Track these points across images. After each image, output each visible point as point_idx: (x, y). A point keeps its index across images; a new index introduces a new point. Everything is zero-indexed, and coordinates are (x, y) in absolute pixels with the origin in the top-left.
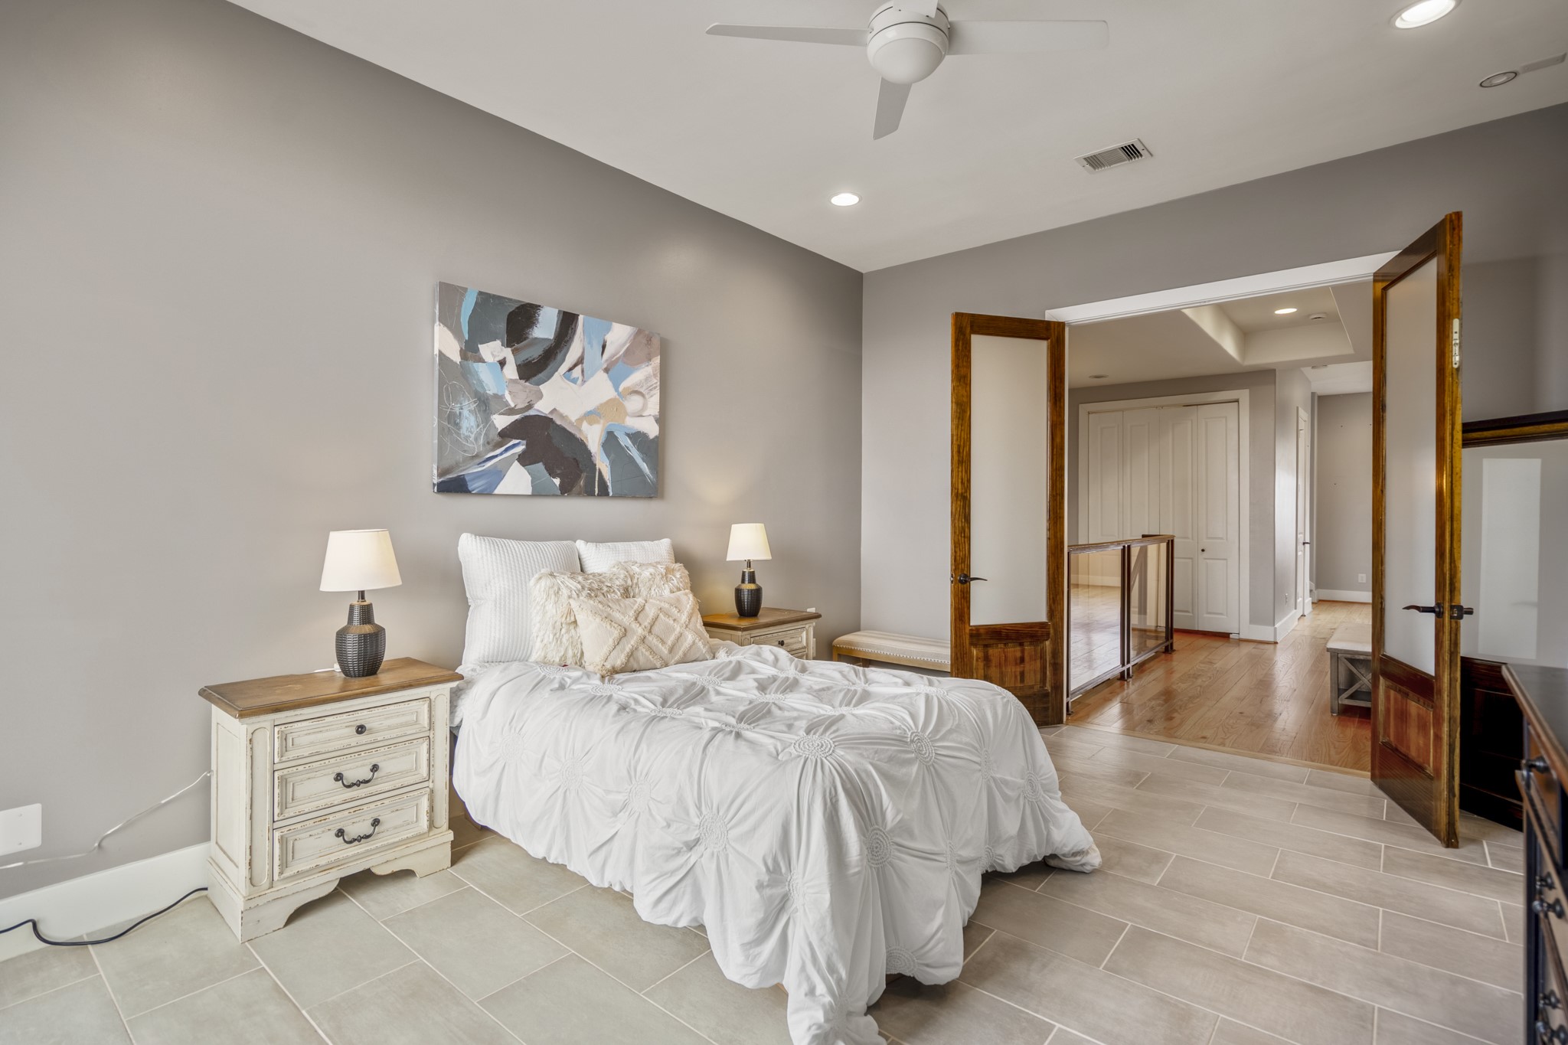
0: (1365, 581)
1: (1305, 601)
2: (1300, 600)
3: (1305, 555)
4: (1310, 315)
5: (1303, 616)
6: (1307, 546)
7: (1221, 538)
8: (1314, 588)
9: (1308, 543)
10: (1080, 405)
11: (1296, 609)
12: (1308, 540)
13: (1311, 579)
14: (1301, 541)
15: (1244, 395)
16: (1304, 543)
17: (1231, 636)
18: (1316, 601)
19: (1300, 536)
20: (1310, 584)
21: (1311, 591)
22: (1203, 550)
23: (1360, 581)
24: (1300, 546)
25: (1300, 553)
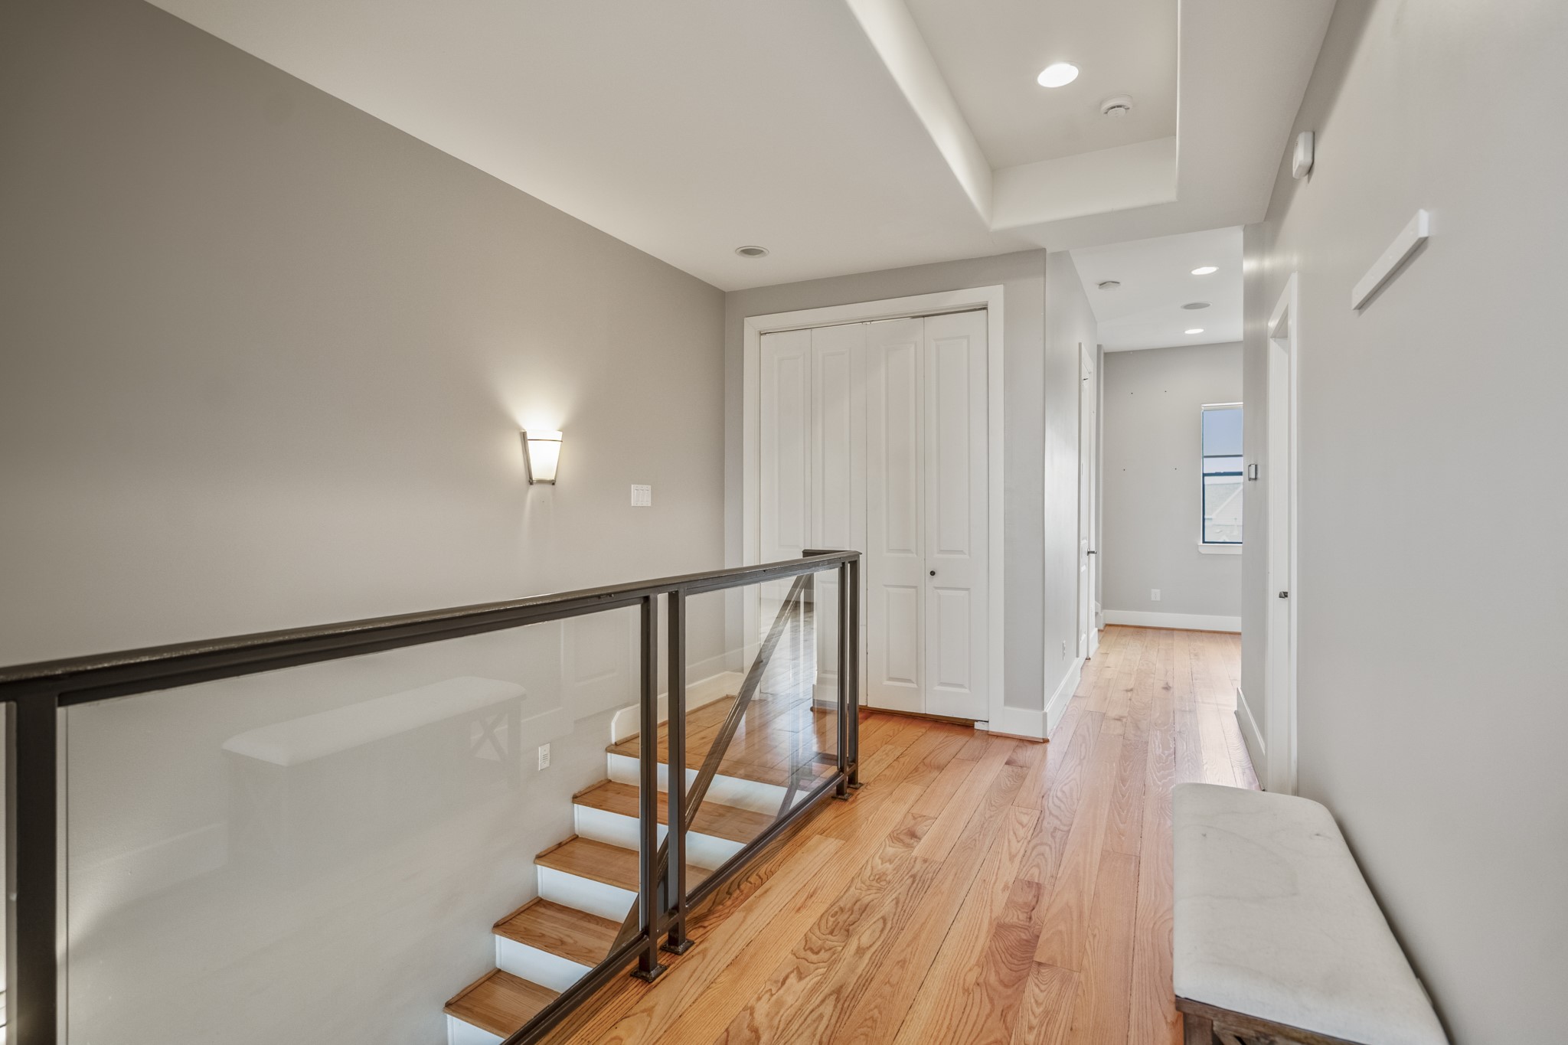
0: (1158, 599)
1: (1090, 637)
2: (1083, 637)
3: (1090, 568)
4: (1101, 103)
5: (1088, 659)
6: (1093, 556)
7: (961, 552)
8: (1099, 611)
9: (1093, 552)
10: (746, 320)
11: (1077, 656)
12: (1093, 549)
13: (1097, 599)
14: (1085, 550)
15: (994, 294)
16: (1089, 553)
17: (977, 726)
18: (1102, 628)
19: (1084, 542)
20: (1096, 605)
21: (1097, 614)
22: (933, 573)
23: (1153, 599)
24: (1084, 556)
25: (1083, 568)
